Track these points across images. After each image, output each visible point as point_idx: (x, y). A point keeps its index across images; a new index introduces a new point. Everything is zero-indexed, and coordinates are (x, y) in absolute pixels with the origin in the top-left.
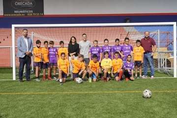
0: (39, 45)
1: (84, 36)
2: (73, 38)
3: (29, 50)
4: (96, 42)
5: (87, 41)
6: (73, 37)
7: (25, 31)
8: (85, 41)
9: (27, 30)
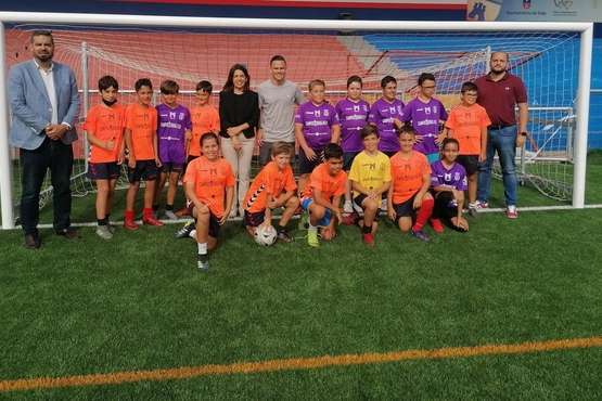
0: (108, 96)
1: (278, 63)
2: (238, 72)
3: (60, 120)
4: (318, 87)
5: (288, 83)
6: (238, 67)
7: (41, 39)
8: (280, 82)
9: (48, 34)
